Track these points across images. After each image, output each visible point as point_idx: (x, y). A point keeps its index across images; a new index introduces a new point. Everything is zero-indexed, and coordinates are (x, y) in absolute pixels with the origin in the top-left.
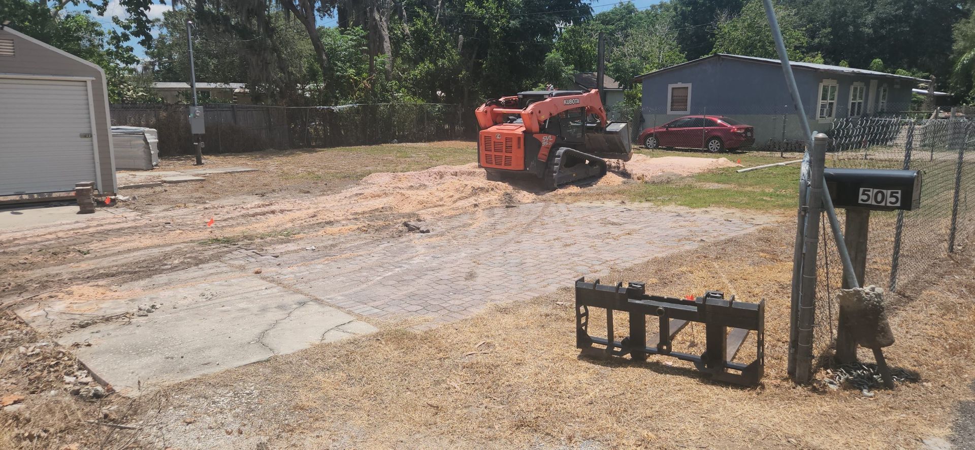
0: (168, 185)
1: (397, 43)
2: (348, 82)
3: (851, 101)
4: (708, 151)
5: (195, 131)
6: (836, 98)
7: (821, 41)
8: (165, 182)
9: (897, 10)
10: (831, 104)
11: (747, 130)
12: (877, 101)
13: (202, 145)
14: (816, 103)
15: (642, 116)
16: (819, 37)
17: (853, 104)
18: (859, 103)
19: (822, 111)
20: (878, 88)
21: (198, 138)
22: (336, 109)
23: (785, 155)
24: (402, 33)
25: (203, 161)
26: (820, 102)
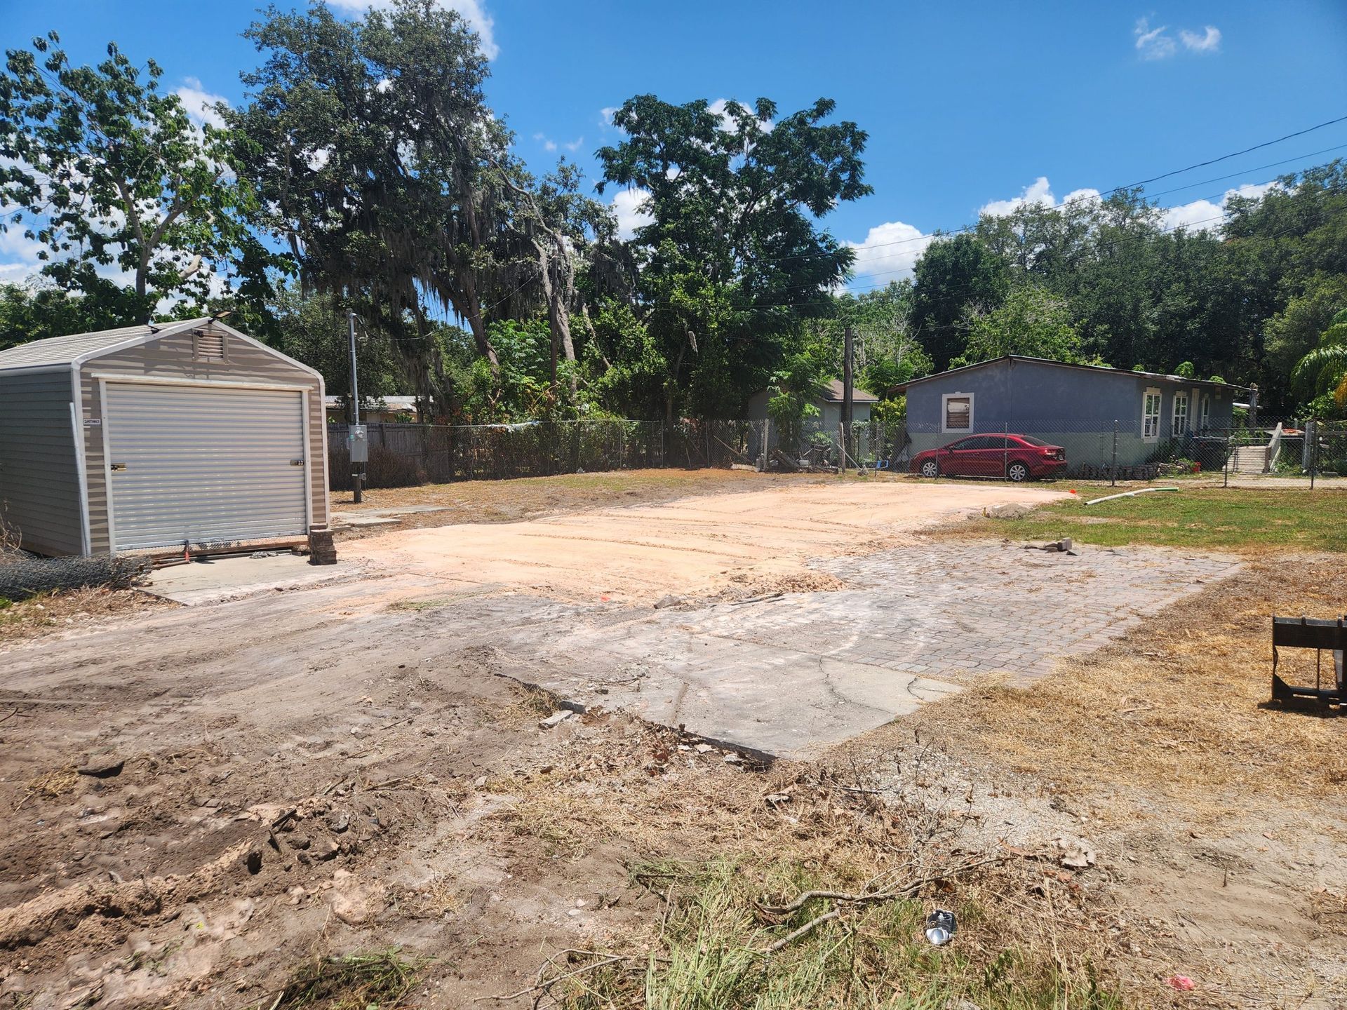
0: (358, 529)
1: (579, 342)
2: (524, 392)
3: (1174, 416)
4: (1010, 480)
5: (354, 459)
6: (1160, 412)
7: (1096, 340)
8: (353, 525)
9: (1190, 301)
10: (1155, 419)
11: (1059, 451)
12: (1199, 417)
13: (363, 476)
14: (1140, 418)
15: (907, 436)
16: (1093, 336)
17: (1177, 418)
18: (1183, 418)
19: (1147, 428)
20: (1200, 399)
21: (359, 467)
22: (510, 428)
23: (1117, 483)
24: (585, 329)
25: (363, 499)
26: (1145, 416)
